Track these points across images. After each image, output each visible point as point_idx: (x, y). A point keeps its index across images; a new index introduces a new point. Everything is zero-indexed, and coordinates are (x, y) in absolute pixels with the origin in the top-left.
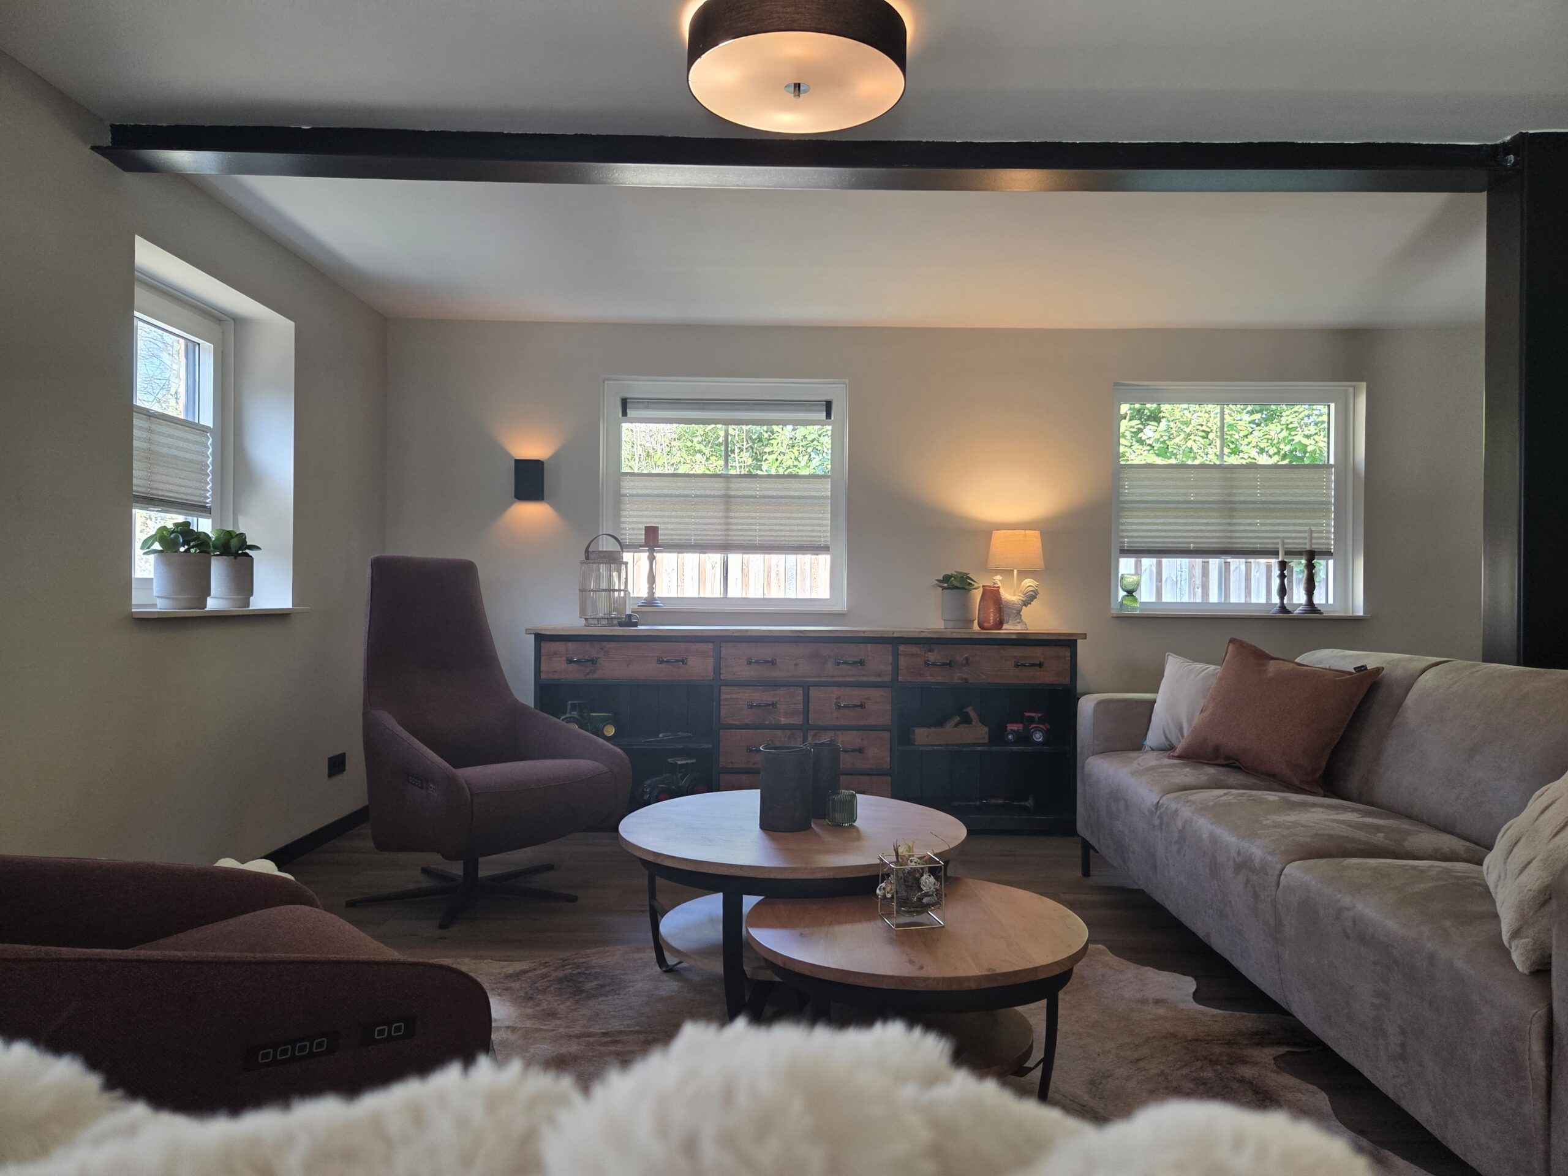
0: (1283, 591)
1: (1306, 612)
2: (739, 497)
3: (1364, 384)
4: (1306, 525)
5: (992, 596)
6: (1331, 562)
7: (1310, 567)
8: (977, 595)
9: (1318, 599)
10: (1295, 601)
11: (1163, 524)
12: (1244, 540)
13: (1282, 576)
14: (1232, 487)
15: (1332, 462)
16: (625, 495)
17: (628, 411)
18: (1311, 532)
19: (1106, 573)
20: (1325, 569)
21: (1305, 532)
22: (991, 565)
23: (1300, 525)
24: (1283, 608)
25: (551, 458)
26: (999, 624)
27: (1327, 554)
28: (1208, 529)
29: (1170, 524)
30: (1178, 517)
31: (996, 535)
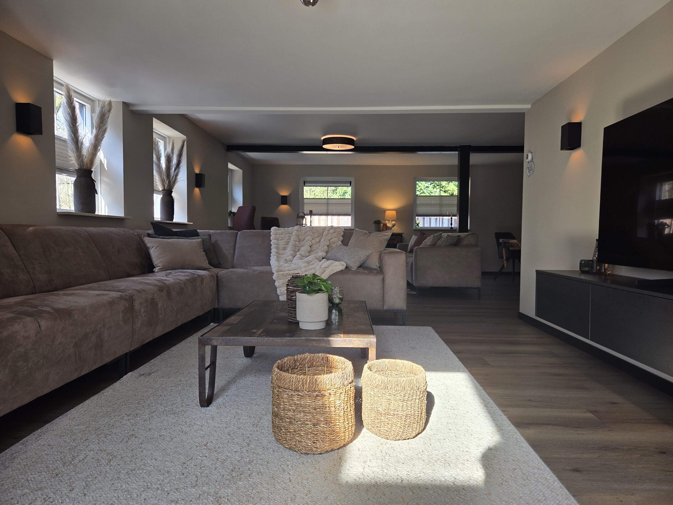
0: (451, 224)
1: (450, 229)
2: (330, 203)
5: (385, 225)
11: (426, 209)
12: (444, 213)
13: (451, 221)
14: (442, 200)
16: (305, 203)
17: (305, 184)
19: (412, 220)
22: (385, 218)
25: (289, 195)
28: (436, 210)
29: (428, 209)
30: (430, 208)
31: (386, 212)
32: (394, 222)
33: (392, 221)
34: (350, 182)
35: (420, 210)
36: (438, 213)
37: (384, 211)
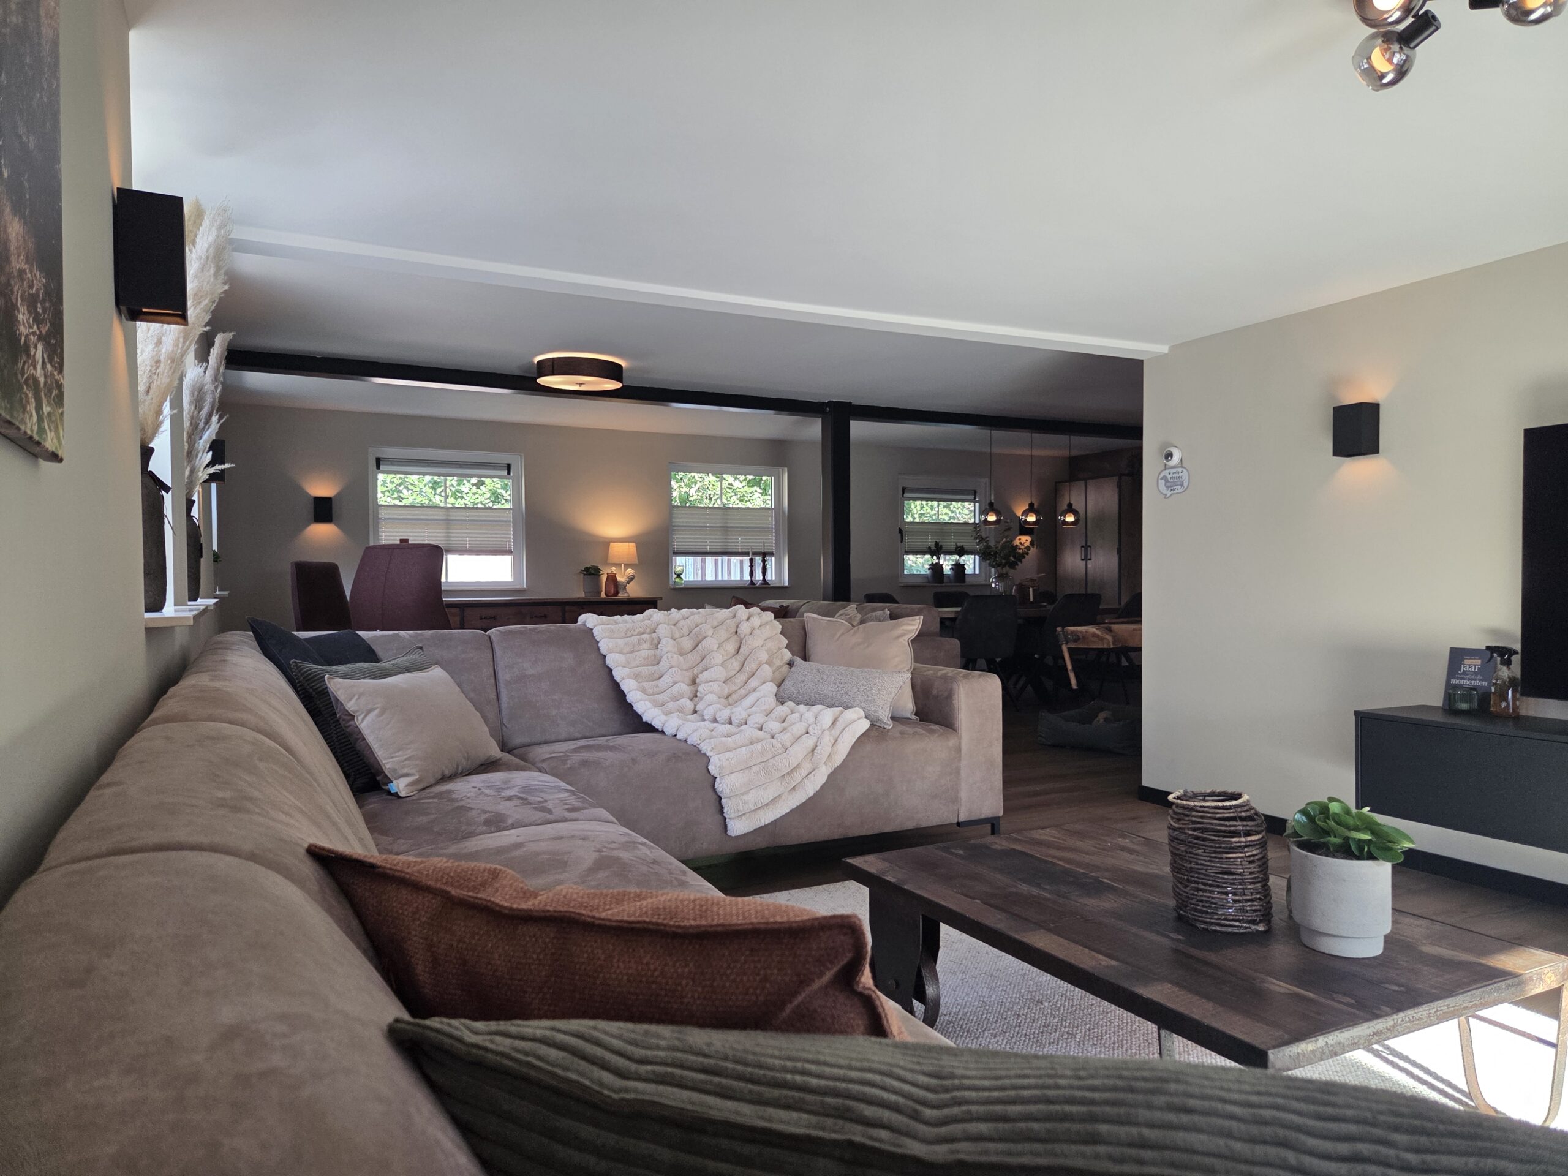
0: (752, 574)
1: (762, 584)
2: (455, 520)
3: (786, 469)
4: (762, 539)
5: (612, 578)
6: (773, 558)
7: (764, 561)
8: (604, 578)
9: (769, 578)
10: (757, 579)
11: (694, 538)
12: (732, 548)
13: (751, 566)
14: (727, 519)
15: (773, 507)
16: (381, 519)
17: (381, 466)
18: (764, 543)
19: (667, 566)
20: (771, 562)
21: (761, 543)
22: (611, 561)
23: (759, 539)
24: (752, 583)
25: (335, 496)
26: (616, 593)
27: (771, 554)
28: (712, 541)
29: (698, 538)
30: (701, 535)
31: (611, 544)
32: (630, 571)
33: (627, 566)
34: (509, 467)
35: (679, 540)
36: (719, 549)
37: (605, 544)
